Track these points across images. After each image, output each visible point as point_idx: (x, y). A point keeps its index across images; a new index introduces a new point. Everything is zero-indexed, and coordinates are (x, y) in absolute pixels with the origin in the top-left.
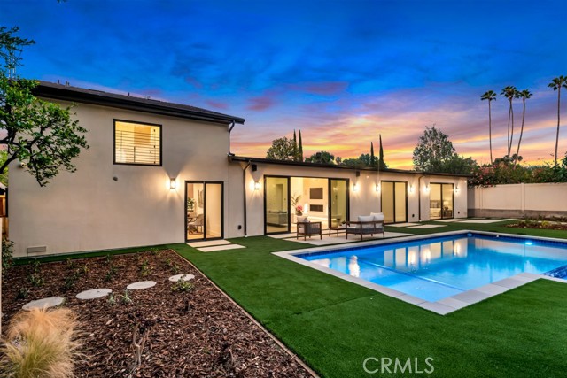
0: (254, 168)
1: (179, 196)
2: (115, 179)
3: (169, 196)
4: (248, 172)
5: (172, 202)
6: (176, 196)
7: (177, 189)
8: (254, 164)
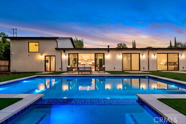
0: (64, 51)
1: (43, 60)
2: (29, 56)
3: (41, 60)
4: (63, 53)
5: (42, 61)
6: (42, 60)
7: (43, 58)
8: (64, 50)
